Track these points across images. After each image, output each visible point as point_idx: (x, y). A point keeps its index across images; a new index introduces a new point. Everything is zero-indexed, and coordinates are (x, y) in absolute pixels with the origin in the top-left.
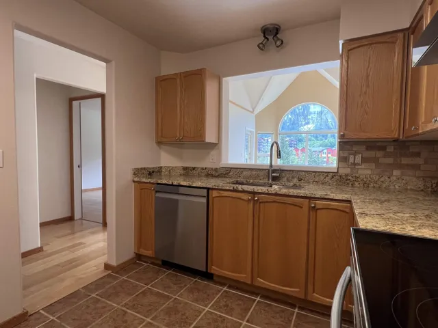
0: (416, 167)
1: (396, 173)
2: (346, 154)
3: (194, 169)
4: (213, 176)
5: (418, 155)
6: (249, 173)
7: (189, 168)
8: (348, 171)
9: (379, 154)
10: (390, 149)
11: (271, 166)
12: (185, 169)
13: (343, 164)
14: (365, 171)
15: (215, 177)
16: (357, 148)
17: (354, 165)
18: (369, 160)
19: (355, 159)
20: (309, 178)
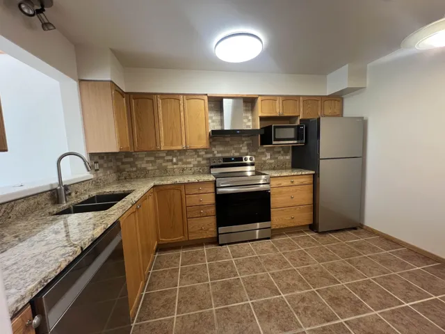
0: (112, 168)
9: (102, 162)
10: (105, 158)
16: (96, 158)
17: (97, 170)
18: (101, 166)
19: (97, 166)
20: (81, 189)
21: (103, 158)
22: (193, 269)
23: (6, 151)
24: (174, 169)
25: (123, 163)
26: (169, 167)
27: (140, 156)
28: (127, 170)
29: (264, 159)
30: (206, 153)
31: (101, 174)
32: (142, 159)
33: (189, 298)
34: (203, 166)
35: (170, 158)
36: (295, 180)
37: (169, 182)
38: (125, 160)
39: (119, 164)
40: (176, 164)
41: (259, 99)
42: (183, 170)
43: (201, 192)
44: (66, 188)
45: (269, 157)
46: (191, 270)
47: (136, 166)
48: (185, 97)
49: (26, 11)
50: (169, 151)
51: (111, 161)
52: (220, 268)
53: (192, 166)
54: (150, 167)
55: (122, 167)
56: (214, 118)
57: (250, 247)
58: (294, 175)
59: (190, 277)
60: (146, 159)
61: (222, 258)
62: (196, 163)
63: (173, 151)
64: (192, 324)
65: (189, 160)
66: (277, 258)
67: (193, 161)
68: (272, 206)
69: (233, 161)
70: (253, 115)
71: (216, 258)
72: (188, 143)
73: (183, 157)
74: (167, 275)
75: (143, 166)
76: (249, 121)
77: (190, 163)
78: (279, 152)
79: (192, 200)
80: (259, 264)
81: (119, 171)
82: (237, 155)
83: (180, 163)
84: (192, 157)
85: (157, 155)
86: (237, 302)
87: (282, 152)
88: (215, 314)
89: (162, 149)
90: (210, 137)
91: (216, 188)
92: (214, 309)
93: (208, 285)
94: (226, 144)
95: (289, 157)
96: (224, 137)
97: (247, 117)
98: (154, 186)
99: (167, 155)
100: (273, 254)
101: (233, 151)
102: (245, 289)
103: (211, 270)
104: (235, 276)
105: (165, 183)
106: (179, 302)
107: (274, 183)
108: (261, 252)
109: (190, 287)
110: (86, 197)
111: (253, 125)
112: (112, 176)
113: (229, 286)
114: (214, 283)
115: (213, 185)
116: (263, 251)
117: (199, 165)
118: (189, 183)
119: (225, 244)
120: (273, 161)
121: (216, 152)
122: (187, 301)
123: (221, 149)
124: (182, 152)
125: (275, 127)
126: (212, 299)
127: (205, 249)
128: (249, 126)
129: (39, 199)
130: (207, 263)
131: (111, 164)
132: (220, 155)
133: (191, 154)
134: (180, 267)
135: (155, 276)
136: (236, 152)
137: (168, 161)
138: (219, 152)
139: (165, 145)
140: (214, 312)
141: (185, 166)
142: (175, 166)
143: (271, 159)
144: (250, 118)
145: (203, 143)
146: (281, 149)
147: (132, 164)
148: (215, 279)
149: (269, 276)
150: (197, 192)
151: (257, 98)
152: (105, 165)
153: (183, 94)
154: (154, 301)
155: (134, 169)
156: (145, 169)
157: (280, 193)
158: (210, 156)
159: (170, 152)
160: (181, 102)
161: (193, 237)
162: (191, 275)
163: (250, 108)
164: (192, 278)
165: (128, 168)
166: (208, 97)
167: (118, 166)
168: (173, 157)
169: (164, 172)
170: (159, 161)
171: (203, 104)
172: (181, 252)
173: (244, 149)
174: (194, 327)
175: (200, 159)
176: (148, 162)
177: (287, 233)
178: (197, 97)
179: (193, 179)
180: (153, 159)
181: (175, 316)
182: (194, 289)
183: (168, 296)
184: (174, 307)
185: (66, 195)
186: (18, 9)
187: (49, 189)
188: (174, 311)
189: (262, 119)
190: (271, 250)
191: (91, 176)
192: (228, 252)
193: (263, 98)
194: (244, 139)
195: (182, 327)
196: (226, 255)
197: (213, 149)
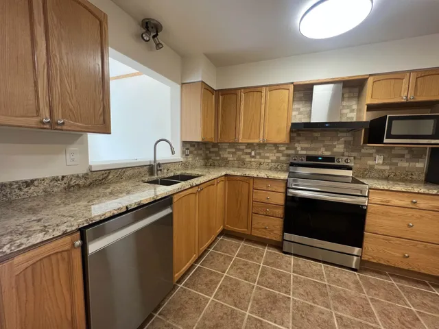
0: (201, 155)
2: (184, 149)
8: (186, 160)
9: (193, 149)
10: (196, 146)
13: (184, 156)
16: (188, 146)
17: (187, 155)
18: (191, 152)
19: (187, 152)
20: (172, 168)
21: (194, 146)
22: (246, 264)
23: (110, 133)
24: (251, 162)
25: (210, 152)
26: (247, 160)
27: (224, 147)
28: (213, 158)
29: (370, 163)
30: (287, 149)
31: (190, 159)
32: (225, 150)
33: (230, 290)
34: (282, 162)
35: (249, 151)
36: (419, 201)
37: (239, 174)
38: (212, 150)
39: (208, 152)
40: (253, 157)
41: (370, 81)
42: (260, 164)
43: (270, 189)
44: (159, 165)
45: (381, 162)
46: (244, 265)
47: (219, 155)
48: (267, 88)
49: (145, 38)
50: (248, 144)
51: (201, 149)
52: (273, 277)
53: (270, 161)
54: (230, 158)
55: (209, 155)
56: (301, 110)
57: (321, 270)
58: (419, 193)
59: (239, 271)
60: (228, 150)
61: (279, 267)
62: (275, 158)
63: (252, 144)
64: (221, 314)
65: (268, 155)
66: (357, 300)
67: (272, 156)
68: (366, 228)
69: (320, 161)
70: (358, 103)
71: (273, 264)
72: (266, 136)
73: (261, 151)
74: (221, 259)
75: (226, 156)
76: (352, 111)
77: (268, 158)
78: (402, 156)
79: (260, 196)
80: (324, 295)
81: (207, 158)
82: (328, 154)
83: (258, 157)
84: (270, 151)
85: (238, 147)
86: (275, 322)
87: (407, 156)
88: (246, 319)
89: (240, 141)
90: (291, 131)
91: (287, 188)
92: (247, 313)
93: (253, 287)
94: (314, 140)
95: (422, 165)
96: (312, 131)
97: (349, 107)
98: (226, 175)
99: (247, 148)
100: (352, 292)
101: (323, 149)
102: (291, 314)
103: (263, 274)
104: (286, 292)
105: (236, 173)
106: (220, 288)
107: (375, 198)
108: (334, 282)
109: (235, 280)
110: (172, 174)
111: (358, 116)
112: (199, 161)
113: (274, 300)
114: (260, 289)
115: (284, 185)
116: (338, 281)
117: (278, 161)
118: (258, 178)
119: (290, 254)
120: (387, 168)
121: (299, 149)
122: (227, 291)
123: (306, 145)
124: (262, 145)
125: (391, 119)
126: (250, 303)
127: (266, 250)
128: (352, 118)
129: (141, 170)
130: (262, 265)
131: (200, 152)
132: (304, 152)
133: (270, 148)
134: (235, 257)
135: (212, 255)
136: (326, 150)
137: (247, 154)
138: (303, 148)
139: (243, 138)
140: (246, 317)
141: (262, 160)
142: (253, 159)
143: (383, 164)
144: (355, 107)
145: (283, 137)
146: (406, 152)
147: (217, 154)
148: (263, 285)
149: (332, 316)
150: (265, 188)
151: (367, 79)
152: (195, 152)
153: (266, 86)
154: (202, 276)
155: (218, 158)
156: (227, 158)
157: (386, 214)
158: (292, 152)
159: (250, 145)
160: (264, 94)
161: (256, 233)
162: (241, 269)
163: (356, 94)
164: (241, 273)
165: (213, 156)
166: (294, 86)
167: (206, 155)
168: (252, 150)
169: (242, 164)
170: (240, 153)
171: (288, 94)
172: (242, 244)
173: (339, 148)
174: (222, 318)
175: (280, 155)
176: (229, 153)
177: (392, 275)
178: (281, 87)
179: (263, 174)
180: (234, 150)
181: (212, 298)
182: (237, 283)
183: (214, 277)
184: (214, 290)
185: (158, 170)
186: (141, 38)
187: (148, 164)
188: (212, 293)
189: (371, 108)
190: (352, 286)
191: (182, 159)
192: (290, 264)
193: (377, 78)
194: (340, 135)
195: (213, 311)
196: (287, 267)
197: (297, 145)
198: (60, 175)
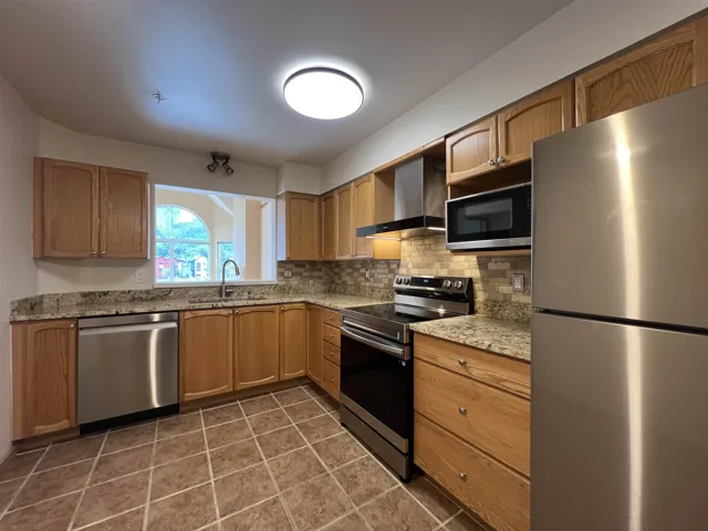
0: (320, 277)
1: (311, 282)
2: (283, 270)
3: (106, 294)
4: (141, 299)
5: (320, 270)
6: (196, 292)
7: (94, 293)
8: (284, 283)
9: (301, 270)
10: (307, 266)
11: (223, 282)
12: (84, 295)
13: (281, 278)
14: (294, 282)
15: (146, 300)
16: (289, 266)
17: (288, 277)
18: (295, 274)
19: (288, 274)
21: (303, 266)
22: (280, 417)
24: (365, 287)
26: (362, 284)
28: (336, 282)
38: (335, 270)
40: (367, 280)
41: (448, 143)
42: (373, 290)
45: (520, 287)
46: (277, 417)
48: (354, 184)
53: (382, 285)
61: (309, 433)
62: (387, 281)
65: (380, 276)
67: (385, 278)
71: (308, 428)
73: (374, 271)
74: (266, 405)
75: (346, 278)
77: (381, 281)
80: (303, 478)
83: (372, 279)
84: (383, 271)
85: (354, 266)
93: (249, 437)
99: (361, 267)
100: (343, 495)
102: (237, 471)
108: (343, 475)
109: (246, 425)
113: (245, 455)
114: (252, 441)
116: (350, 477)
123: (418, 260)
124: (375, 262)
127: (329, 413)
131: (318, 274)
132: (416, 271)
133: (382, 266)
135: (263, 399)
136: (441, 267)
137: (362, 275)
138: (415, 266)
141: (375, 285)
142: (367, 284)
143: (524, 292)
148: (259, 440)
153: (352, 182)
154: (226, 411)
155: (340, 282)
159: (364, 263)
160: (351, 192)
165: (336, 278)
166: (376, 174)
168: (366, 270)
169: (358, 290)
170: (356, 274)
172: (314, 398)
175: (392, 276)
176: (348, 275)
178: (364, 180)
180: (351, 271)
183: (232, 416)
185: (226, 292)
187: (219, 285)
191: (275, 282)
193: (457, 138)
197: (408, 259)
198: (127, 290)
